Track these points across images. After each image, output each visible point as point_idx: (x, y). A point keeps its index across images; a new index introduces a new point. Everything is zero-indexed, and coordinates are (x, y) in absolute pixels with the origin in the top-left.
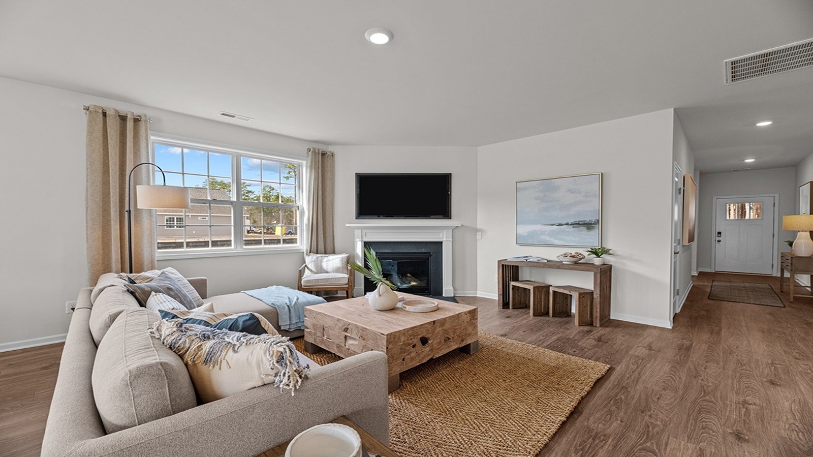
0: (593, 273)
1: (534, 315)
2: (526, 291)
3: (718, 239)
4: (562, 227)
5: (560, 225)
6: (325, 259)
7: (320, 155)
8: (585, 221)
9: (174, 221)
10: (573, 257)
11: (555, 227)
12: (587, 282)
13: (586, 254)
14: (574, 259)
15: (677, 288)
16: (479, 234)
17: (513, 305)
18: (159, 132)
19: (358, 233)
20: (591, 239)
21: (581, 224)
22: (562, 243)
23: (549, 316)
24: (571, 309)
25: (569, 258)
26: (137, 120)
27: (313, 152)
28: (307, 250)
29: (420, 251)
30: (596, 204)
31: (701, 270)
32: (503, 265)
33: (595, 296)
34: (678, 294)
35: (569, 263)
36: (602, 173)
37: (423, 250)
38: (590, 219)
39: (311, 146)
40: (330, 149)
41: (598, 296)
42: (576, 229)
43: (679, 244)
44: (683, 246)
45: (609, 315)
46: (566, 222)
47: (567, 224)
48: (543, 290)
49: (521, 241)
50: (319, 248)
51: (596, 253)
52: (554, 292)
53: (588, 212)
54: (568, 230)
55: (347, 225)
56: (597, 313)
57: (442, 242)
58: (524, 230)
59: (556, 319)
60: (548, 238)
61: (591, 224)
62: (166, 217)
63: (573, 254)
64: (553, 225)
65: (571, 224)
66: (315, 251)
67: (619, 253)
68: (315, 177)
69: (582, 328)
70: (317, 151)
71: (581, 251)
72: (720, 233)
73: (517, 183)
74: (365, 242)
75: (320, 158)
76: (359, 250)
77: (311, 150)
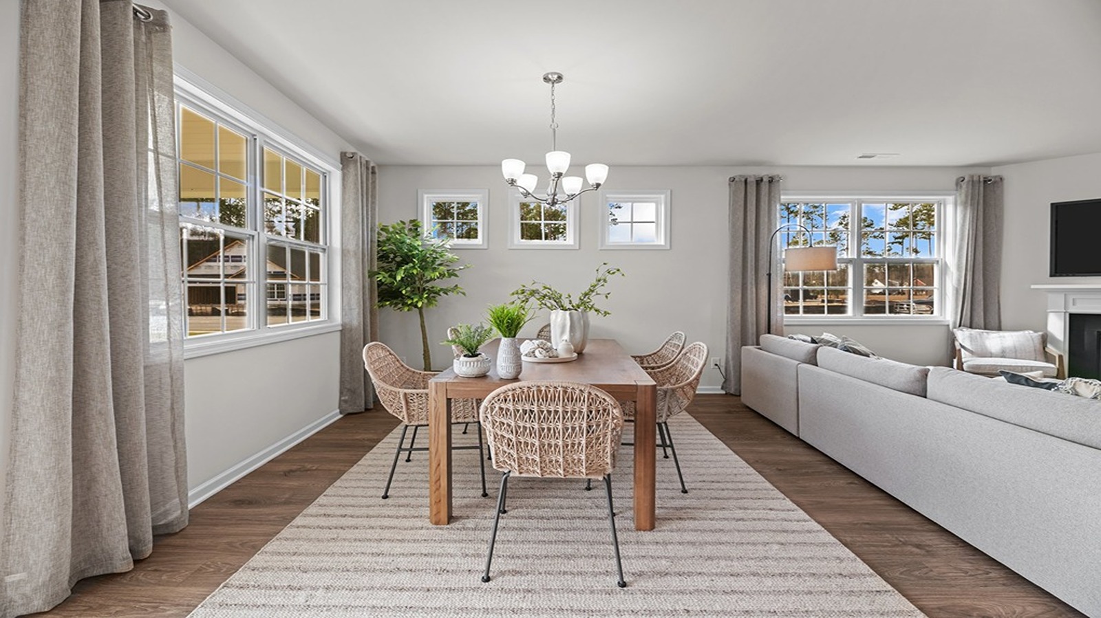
7: (982, 184)
19: (1056, 300)
26: (771, 181)
27: (968, 182)
28: (955, 323)
39: (966, 174)
40: (994, 172)
50: (977, 321)
55: (1033, 287)
70: (975, 179)
74: (1071, 315)
75: (982, 189)
76: (1057, 327)
77: (966, 179)
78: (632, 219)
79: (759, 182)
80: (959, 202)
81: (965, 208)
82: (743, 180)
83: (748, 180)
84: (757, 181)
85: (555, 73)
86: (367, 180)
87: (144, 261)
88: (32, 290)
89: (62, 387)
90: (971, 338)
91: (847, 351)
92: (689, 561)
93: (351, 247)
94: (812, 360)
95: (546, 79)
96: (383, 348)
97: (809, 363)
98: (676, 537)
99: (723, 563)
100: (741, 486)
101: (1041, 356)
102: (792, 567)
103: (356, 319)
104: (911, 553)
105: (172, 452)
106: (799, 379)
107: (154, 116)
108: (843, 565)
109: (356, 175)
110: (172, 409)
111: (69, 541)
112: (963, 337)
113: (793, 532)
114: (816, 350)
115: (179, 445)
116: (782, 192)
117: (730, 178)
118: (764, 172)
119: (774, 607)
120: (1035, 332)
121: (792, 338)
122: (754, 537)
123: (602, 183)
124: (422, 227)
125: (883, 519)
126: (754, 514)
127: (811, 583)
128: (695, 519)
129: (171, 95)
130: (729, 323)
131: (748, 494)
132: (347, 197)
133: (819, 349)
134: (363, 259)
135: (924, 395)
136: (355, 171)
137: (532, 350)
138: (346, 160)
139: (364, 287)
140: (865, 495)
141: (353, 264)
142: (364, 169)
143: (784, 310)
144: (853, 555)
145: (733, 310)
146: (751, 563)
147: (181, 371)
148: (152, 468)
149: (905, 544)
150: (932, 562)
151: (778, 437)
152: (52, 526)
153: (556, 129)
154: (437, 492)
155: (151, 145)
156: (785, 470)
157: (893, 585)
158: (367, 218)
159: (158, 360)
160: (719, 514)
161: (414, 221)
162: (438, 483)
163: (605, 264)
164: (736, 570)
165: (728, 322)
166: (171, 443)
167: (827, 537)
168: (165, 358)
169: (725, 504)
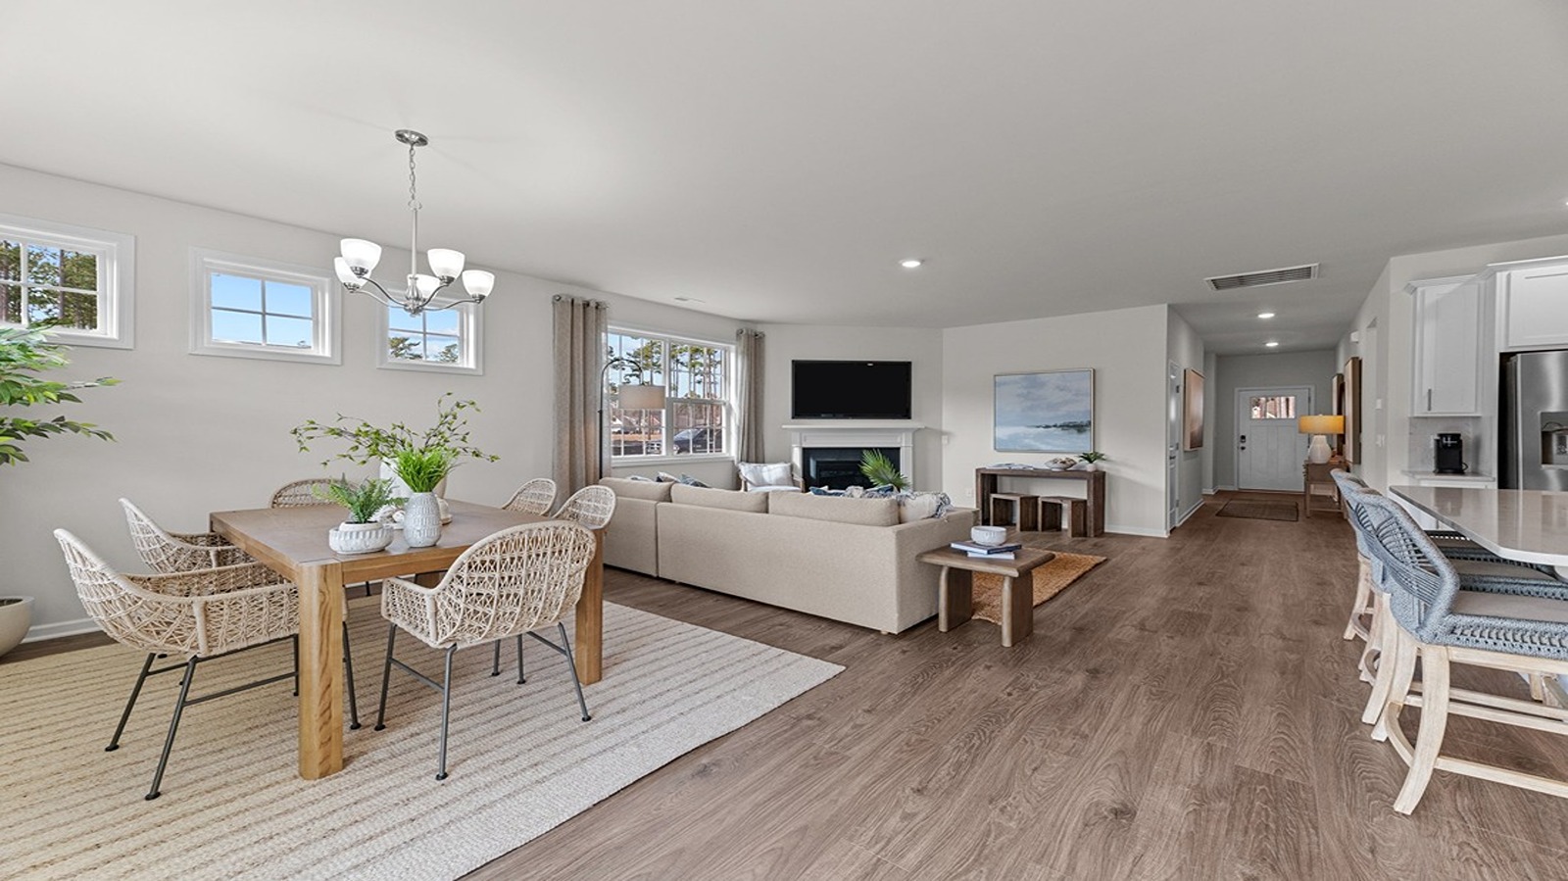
0: (1086, 482)
1: (1022, 530)
2: (1009, 503)
3: (1242, 445)
5: (1047, 427)
6: (765, 469)
7: (753, 338)
8: (1075, 422)
10: (1064, 462)
11: (1042, 429)
12: (1080, 491)
13: (1077, 460)
14: (1065, 466)
15: (1177, 498)
16: (944, 437)
17: (995, 521)
19: (796, 436)
20: (1082, 443)
21: (1071, 427)
23: (1037, 530)
24: (1061, 523)
25: (1059, 465)
27: (745, 334)
28: (738, 458)
30: (1086, 404)
31: (1220, 488)
33: (1088, 504)
34: (1177, 505)
35: (1059, 471)
36: (1094, 370)
38: (1081, 420)
39: (743, 326)
40: (759, 329)
41: (1092, 505)
42: (1066, 432)
43: (1177, 448)
44: (1185, 452)
45: (1103, 528)
46: (1053, 424)
47: (1055, 426)
48: (1030, 502)
49: (1000, 447)
50: (752, 455)
51: (1088, 458)
52: (1043, 503)
53: (1079, 412)
56: (1091, 523)
57: (898, 449)
59: (1045, 533)
61: (1082, 426)
63: (1064, 459)
64: (1038, 427)
65: (1061, 426)
66: (749, 459)
67: (1113, 458)
69: (1075, 539)
70: (748, 333)
71: (1071, 457)
72: (1243, 437)
73: (995, 376)
74: (804, 449)
75: (753, 342)
76: (797, 459)
77: (745, 332)
78: (425, 329)
79: (587, 305)
80: (739, 351)
81: (743, 357)
82: (570, 300)
83: (575, 302)
84: (584, 304)
85: (417, 134)
90: (752, 471)
91: (697, 485)
92: (653, 687)
94: (668, 498)
95: (400, 136)
97: (664, 501)
98: (625, 677)
99: (678, 678)
100: (643, 625)
101: (791, 483)
102: (724, 662)
104: (780, 630)
106: (659, 518)
108: (751, 649)
112: (746, 470)
113: (707, 642)
114: (670, 488)
116: (609, 321)
117: (554, 297)
118: (588, 296)
119: (732, 687)
120: (786, 463)
121: (636, 479)
122: (684, 655)
123: (487, 295)
125: (752, 616)
126: (671, 641)
127: (741, 666)
128: (629, 660)
130: (556, 468)
131: (654, 629)
133: (672, 491)
135: (767, 512)
137: (388, 514)
140: (732, 605)
143: (612, 452)
144: (752, 642)
145: (560, 453)
146: (697, 670)
149: (774, 626)
150: (793, 631)
151: (637, 581)
153: (419, 211)
154: (324, 730)
156: (665, 605)
157: (784, 649)
160: (643, 650)
162: (327, 713)
163: (449, 394)
164: (690, 678)
165: (553, 467)
167: (729, 638)
169: (644, 641)
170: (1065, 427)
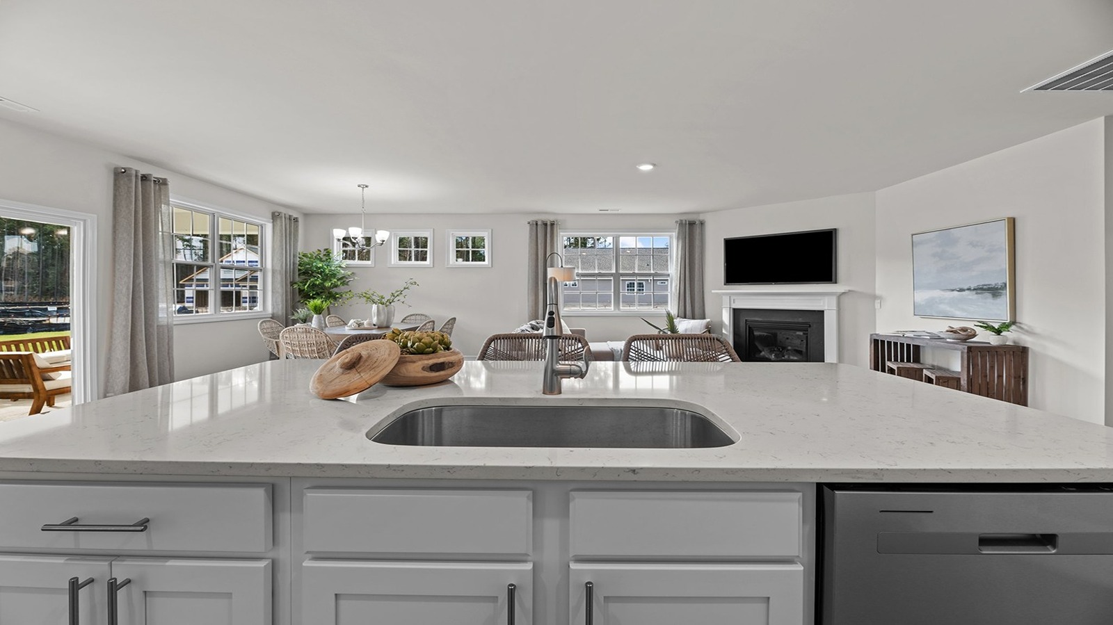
4: (963, 293)
5: (961, 290)
7: (687, 226)
8: (989, 285)
9: (634, 287)
11: (956, 293)
16: (877, 302)
18: (565, 229)
19: (726, 300)
21: (985, 290)
22: (964, 314)
26: (552, 225)
27: (679, 224)
29: (796, 320)
32: (876, 341)
33: (962, 382)
35: (952, 340)
37: (800, 320)
38: (996, 282)
41: (966, 382)
46: (967, 287)
47: (969, 289)
50: (687, 313)
51: (999, 328)
53: (993, 272)
54: (970, 297)
55: (713, 291)
57: (823, 311)
58: (922, 296)
60: (948, 309)
61: (997, 289)
62: (627, 282)
64: (953, 290)
65: (974, 289)
66: (683, 316)
68: (682, 247)
70: (684, 222)
73: (913, 235)
74: (734, 309)
76: (727, 317)
86: (290, 227)
87: (157, 282)
88: (118, 294)
89: (128, 328)
93: (278, 268)
96: (275, 323)
103: (280, 310)
105: (168, 362)
107: (162, 219)
109: (281, 225)
110: (168, 344)
111: (128, 385)
115: (171, 359)
118: (549, 218)
124: (333, 253)
129: (168, 205)
132: (275, 238)
134: (286, 276)
136: (281, 223)
138: (275, 217)
139: (286, 292)
141: (278, 277)
142: (288, 221)
147: (172, 328)
148: (159, 368)
152: (123, 378)
155: (160, 230)
158: (290, 250)
159: (162, 323)
161: (327, 249)
166: (167, 358)
168: (166, 323)
170: (980, 290)
